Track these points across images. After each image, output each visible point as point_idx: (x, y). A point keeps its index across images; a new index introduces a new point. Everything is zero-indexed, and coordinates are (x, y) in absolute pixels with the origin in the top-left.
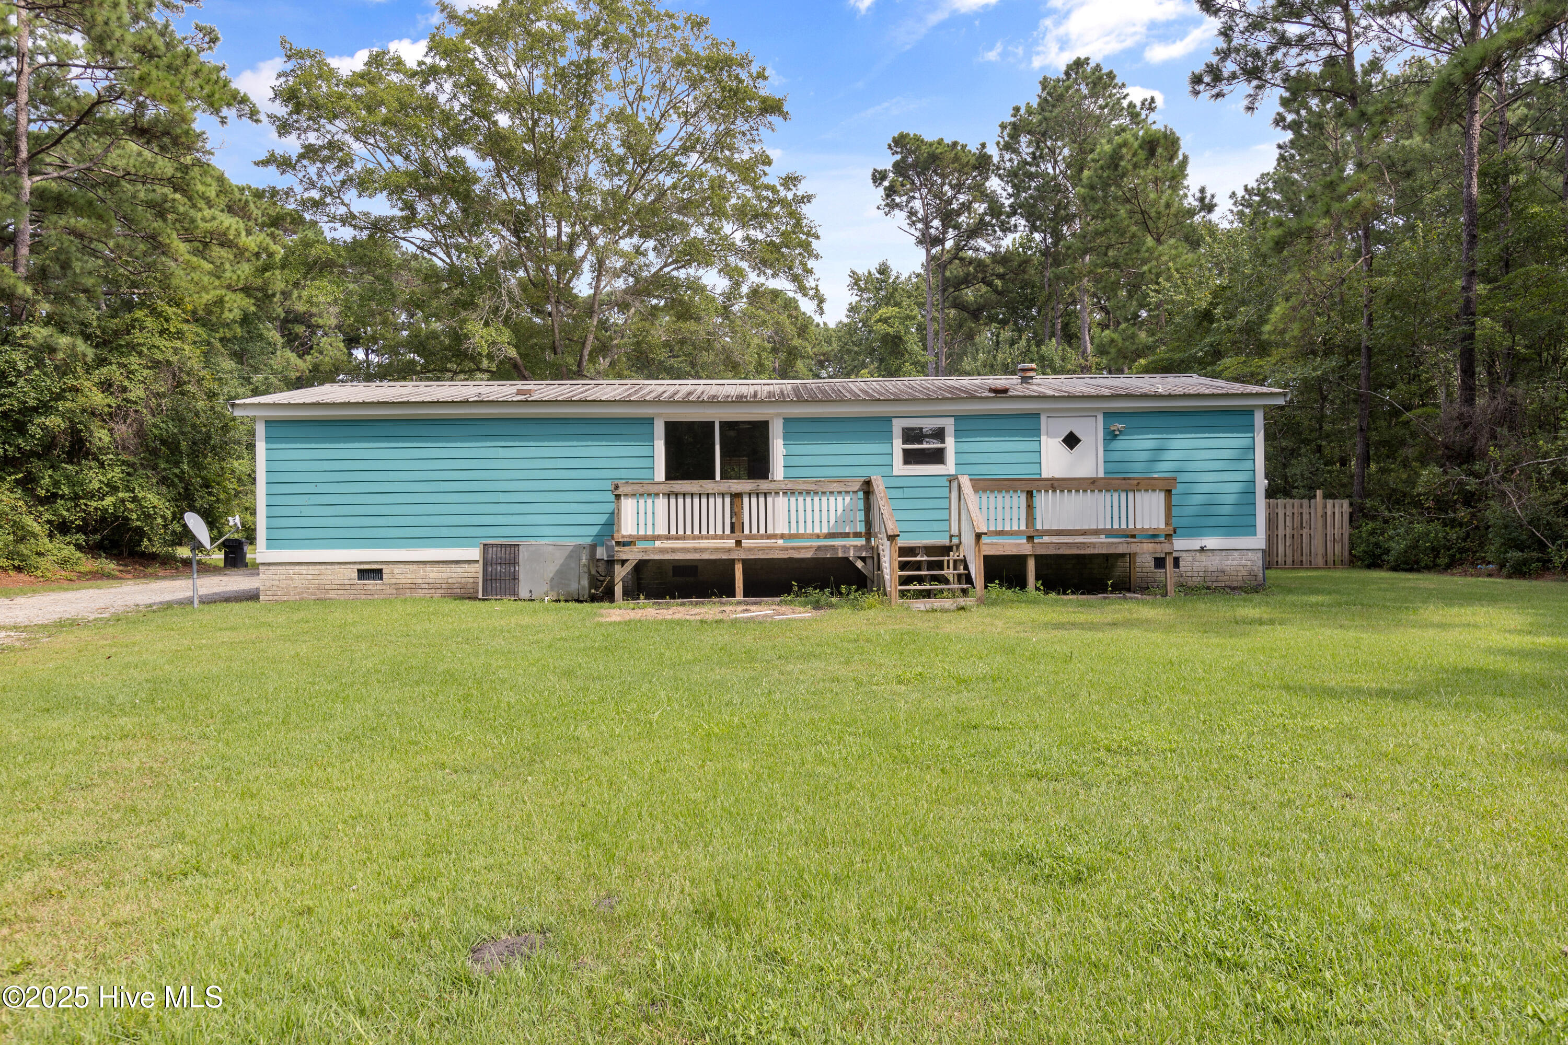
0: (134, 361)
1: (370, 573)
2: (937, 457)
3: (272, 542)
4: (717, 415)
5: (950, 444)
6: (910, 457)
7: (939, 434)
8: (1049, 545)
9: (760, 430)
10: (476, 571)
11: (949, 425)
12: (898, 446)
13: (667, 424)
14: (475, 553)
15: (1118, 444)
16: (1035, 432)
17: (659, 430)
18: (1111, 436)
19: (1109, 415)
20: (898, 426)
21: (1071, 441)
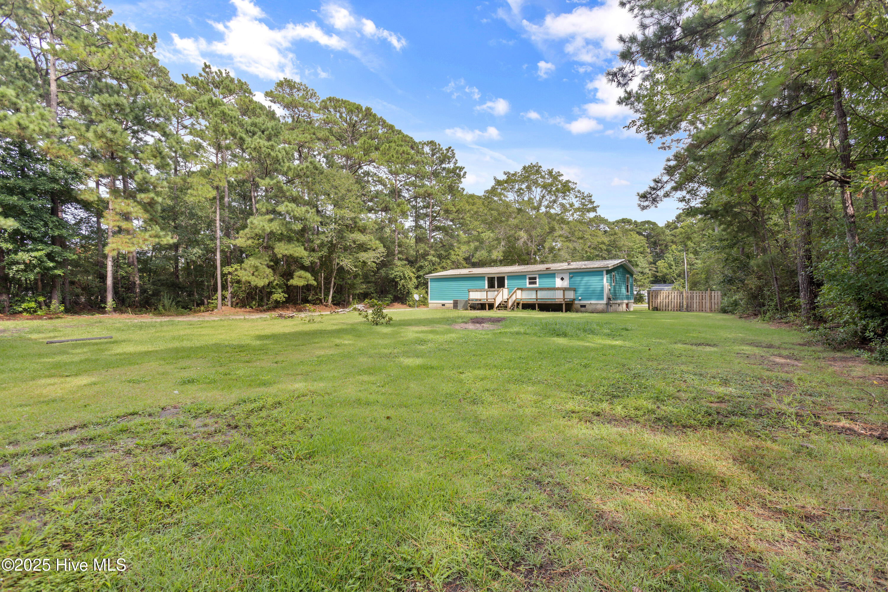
0: (448, 261)
1: (443, 305)
2: (535, 283)
3: (431, 299)
4: (496, 276)
5: (537, 280)
6: (530, 283)
7: (535, 278)
8: (539, 301)
9: (503, 278)
10: (452, 305)
11: (537, 276)
12: (528, 281)
13: (488, 278)
14: (452, 302)
15: (572, 280)
16: (555, 277)
17: (486, 279)
18: (571, 278)
19: (570, 273)
20: (528, 277)
21: (562, 279)
